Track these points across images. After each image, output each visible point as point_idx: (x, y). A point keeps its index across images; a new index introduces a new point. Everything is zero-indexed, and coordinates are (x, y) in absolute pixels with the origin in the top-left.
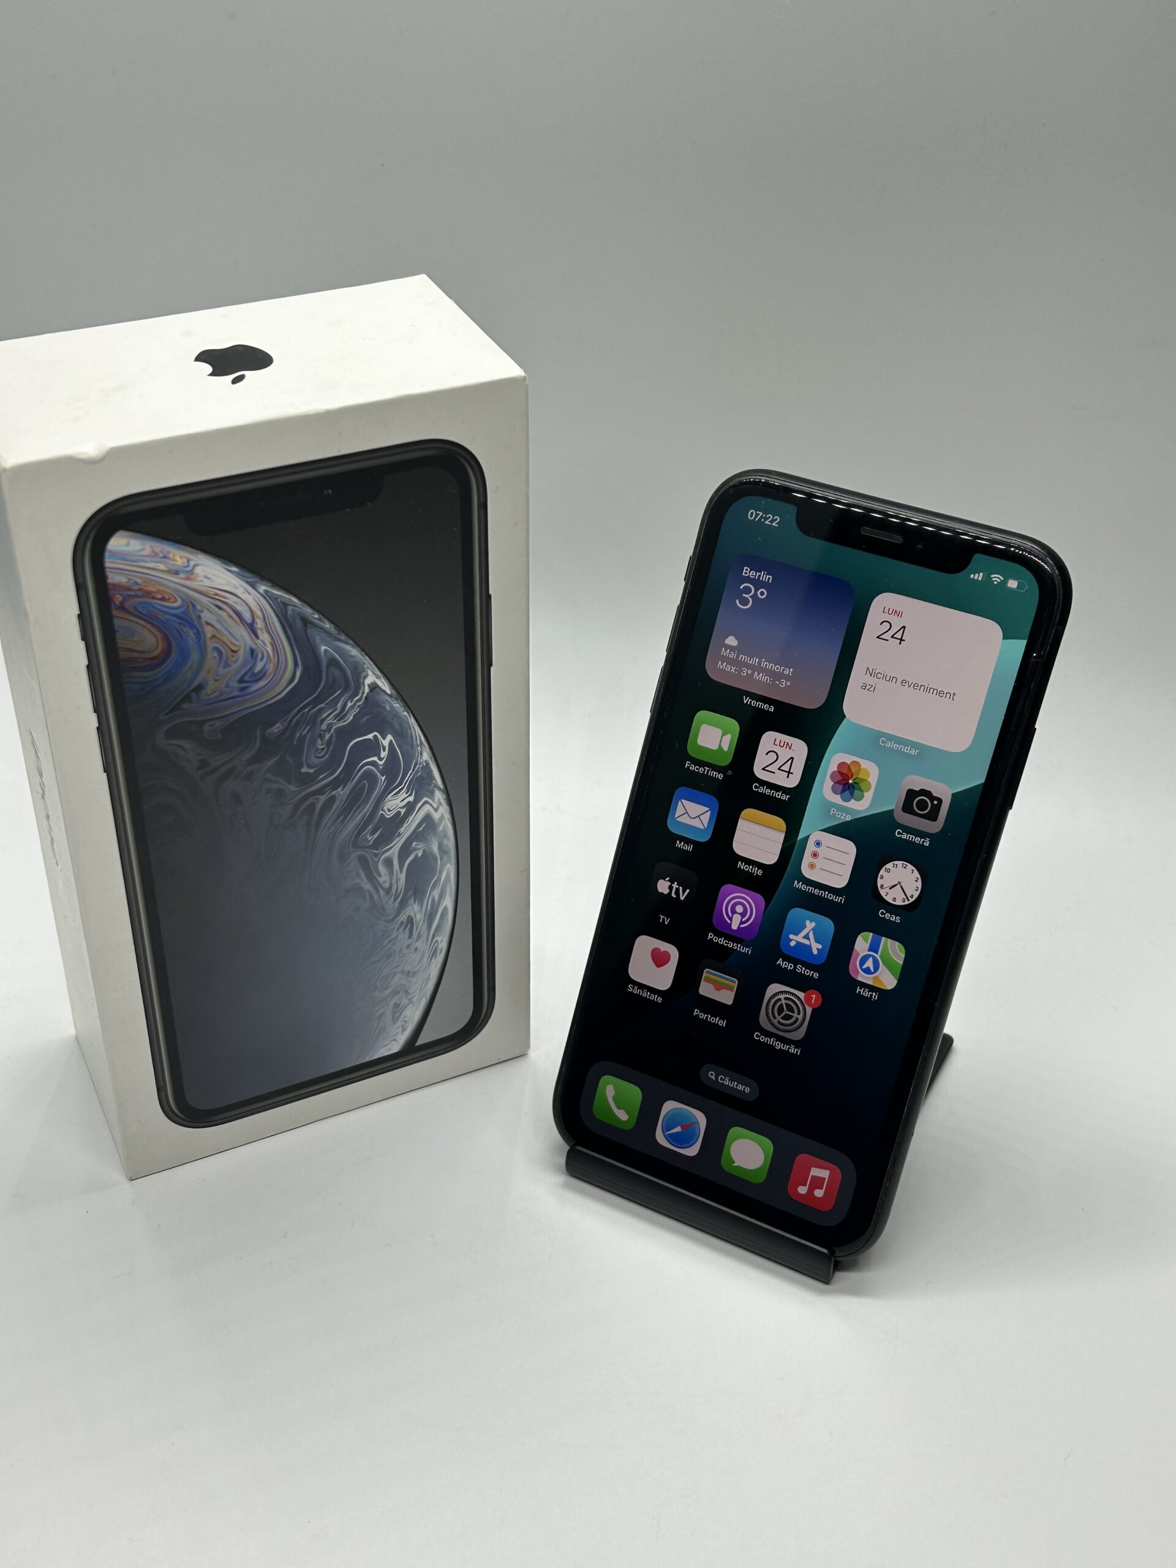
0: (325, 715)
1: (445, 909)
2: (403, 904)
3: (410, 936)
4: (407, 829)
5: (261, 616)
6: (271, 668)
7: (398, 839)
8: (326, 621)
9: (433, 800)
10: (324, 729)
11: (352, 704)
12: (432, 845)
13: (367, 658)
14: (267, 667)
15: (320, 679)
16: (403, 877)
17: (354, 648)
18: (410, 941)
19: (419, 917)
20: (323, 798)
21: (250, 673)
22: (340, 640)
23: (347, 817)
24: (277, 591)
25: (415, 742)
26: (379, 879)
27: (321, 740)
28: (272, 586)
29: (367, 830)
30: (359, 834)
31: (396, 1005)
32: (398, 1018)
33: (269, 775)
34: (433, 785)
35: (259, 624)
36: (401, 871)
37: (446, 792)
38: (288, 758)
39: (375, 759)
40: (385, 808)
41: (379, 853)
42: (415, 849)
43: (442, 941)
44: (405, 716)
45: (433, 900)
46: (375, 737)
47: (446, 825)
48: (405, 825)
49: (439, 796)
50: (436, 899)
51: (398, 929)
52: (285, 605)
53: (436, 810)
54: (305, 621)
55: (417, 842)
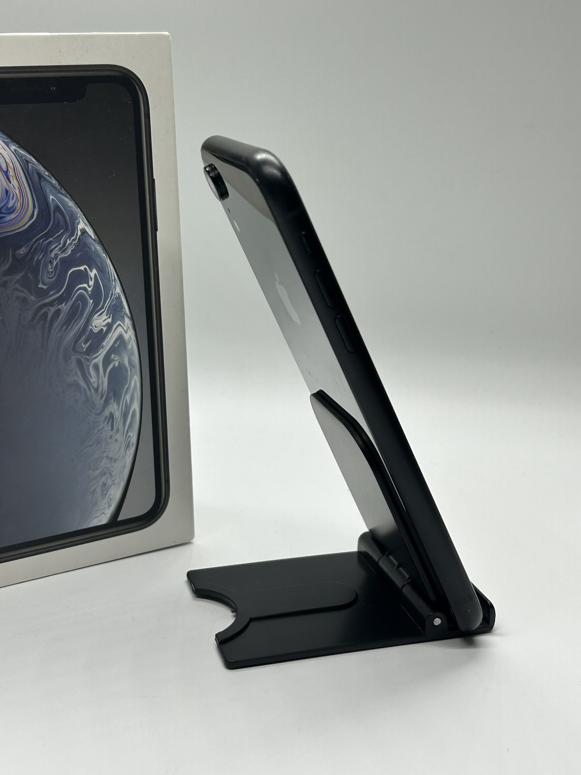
0: (53, 247)
1: (134, 411)
2: (107, 403)
3: (112, 429)
4: (108, 343)
5: (13, 168)
6: (18, 206)
7: (102, 350)
8: (53, 178)
9: (124, 325)
10: (53, 257)
11: (71, 241)
12: (125, 359)
13: (79, 209)
14: (16, 204)
15: (50, 220)
16: (106, 380)
17: (71, 201)
18: (111, 433)
19: (118, 415)
20: (53, 310)
21: (5, 207)
22: (62, 194)
23: (68, 327)
24: (22, 151)
25: (111, 278)
26: (90, 378)
27: (51, 266)
28: (19, 147)
29: (81, 340)
30: (76, 342)
31: (104, 484)
32: (105, 495)
33: (17, 286)
34: (123, 313)
35: (11, 173)
36: (105, 376)
37: (132, 319)
38: (30, 275)
39: (85, 285)
40: (93, 324)
41: (90, 359)
42: (114, 360)
43: (133, 437)
44: (104, 257)
45: (126, 401)
46: (85, 269)
47: (133, 345)
48: (106, 340)
49: (128, 321)
50: (128, 402)
51: (104, 422)
52: (27, 162)
53: (126, 332)
54: (40, 176)
55: (115, 354)
